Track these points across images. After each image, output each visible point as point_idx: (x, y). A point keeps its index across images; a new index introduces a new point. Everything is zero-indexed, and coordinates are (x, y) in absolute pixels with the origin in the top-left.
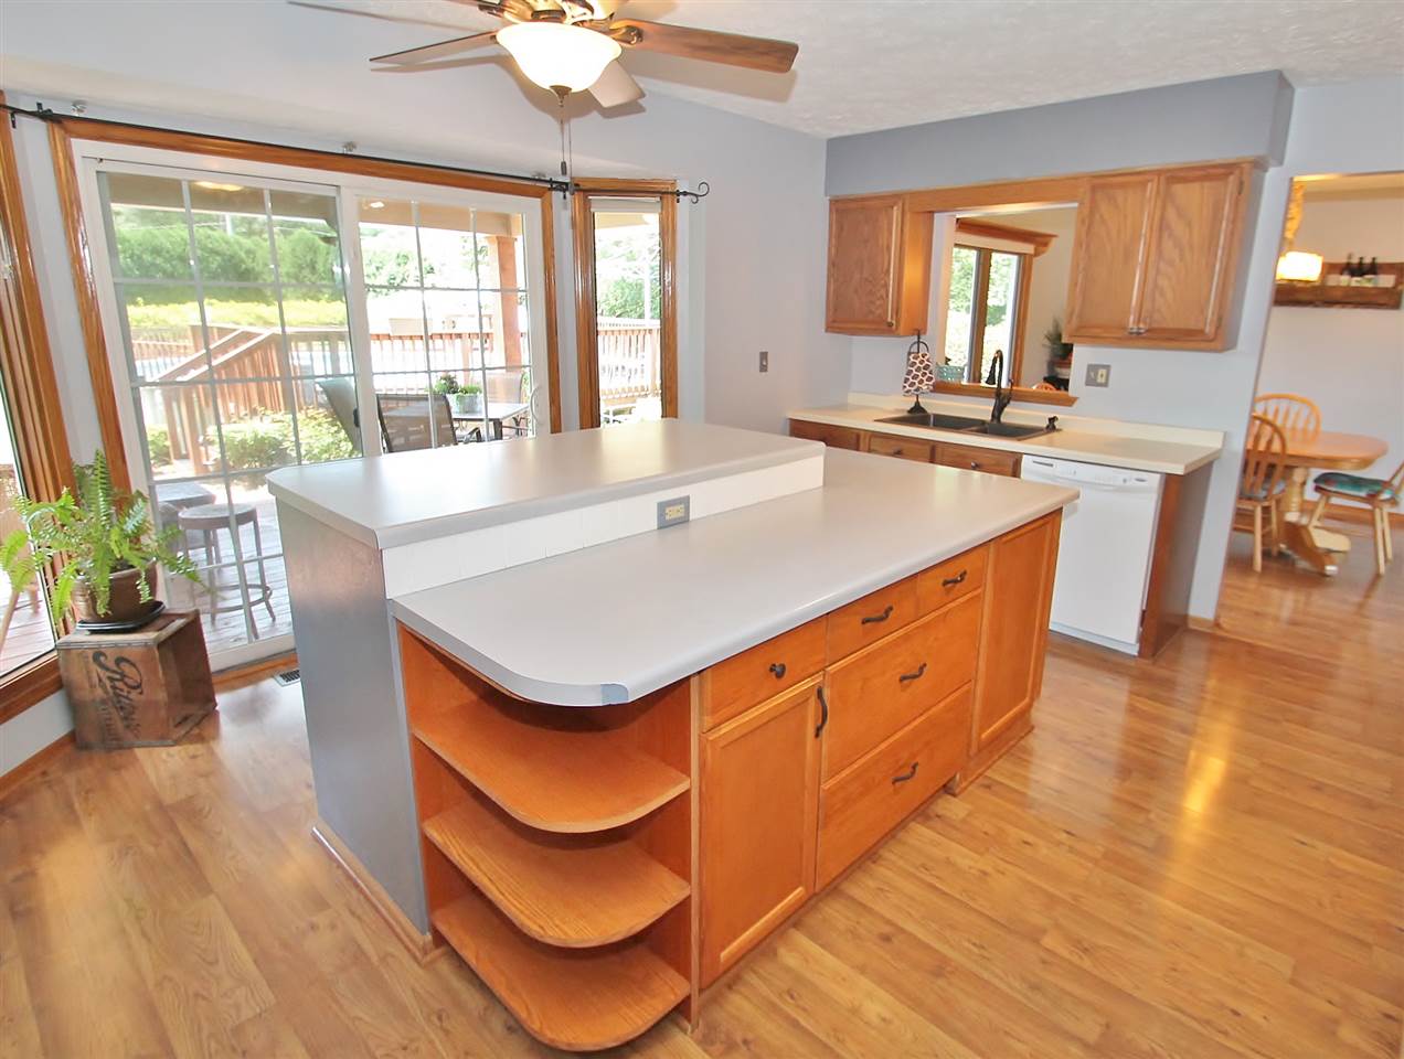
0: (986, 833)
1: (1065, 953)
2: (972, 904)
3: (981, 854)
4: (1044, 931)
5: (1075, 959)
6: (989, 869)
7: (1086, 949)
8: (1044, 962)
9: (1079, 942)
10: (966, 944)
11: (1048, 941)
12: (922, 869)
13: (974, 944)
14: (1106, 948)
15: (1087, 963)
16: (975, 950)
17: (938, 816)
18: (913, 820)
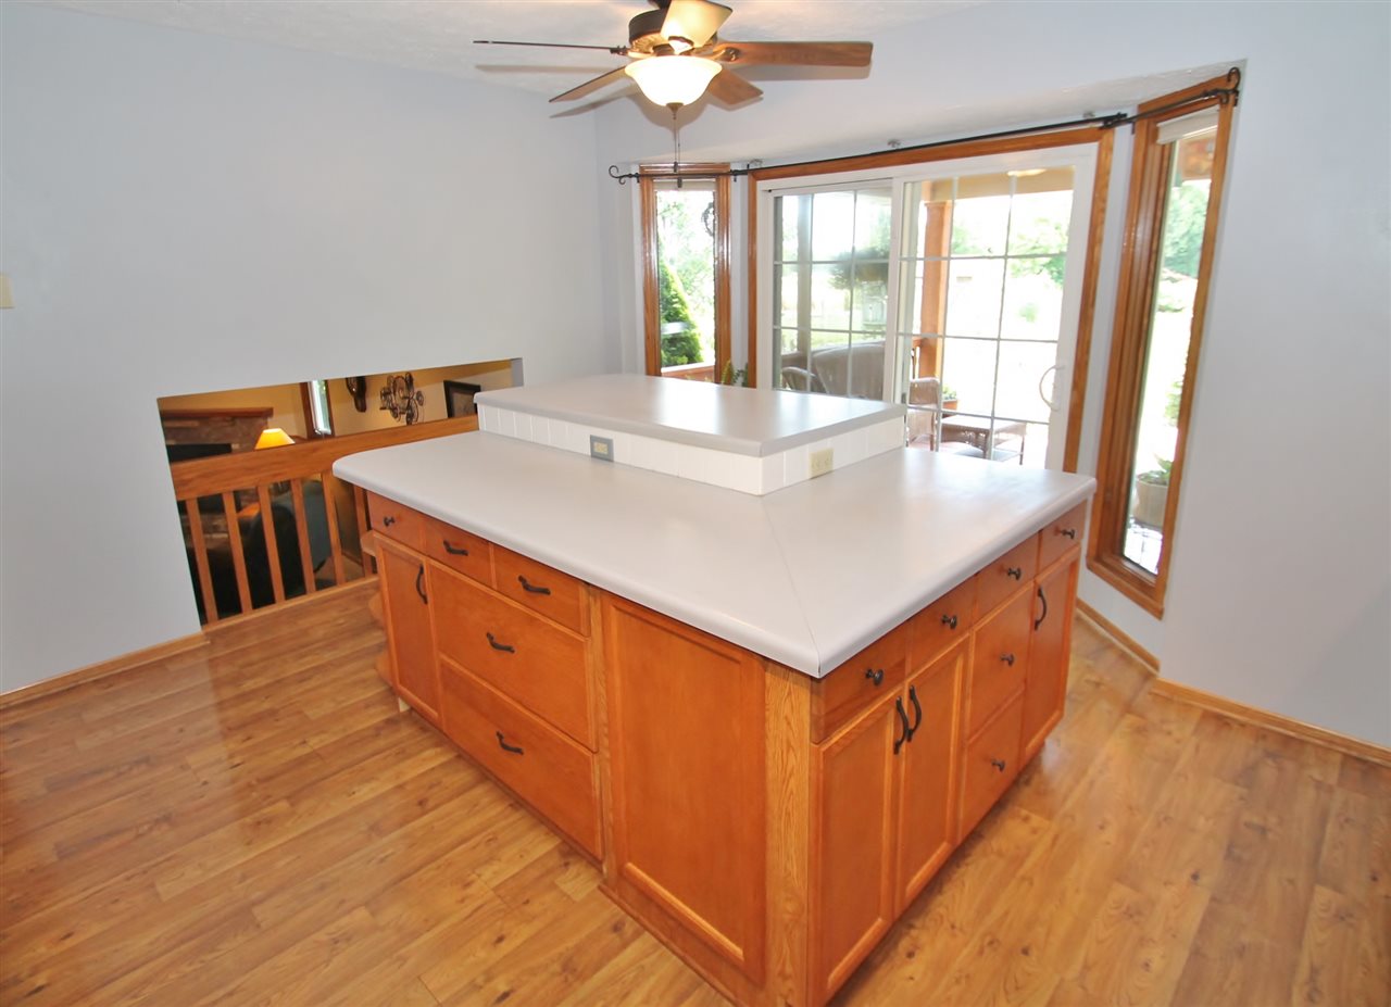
0: (527, 902)
1: (344, 921)
2: (434, 865)
3: (496, 889)
4: (373, 914)
5: (332, 928)
6: (471, 891)
7: (336, 942)
8: (343, 902)
9: (348, 939)
10: (389, 852)
11: (361, 915)
12: (491, 837)
13: (387, 857)
14: (328, 962)
15: (322, 936)
16: (382, 856)
17: (567, 864)
18: (564, 842)
